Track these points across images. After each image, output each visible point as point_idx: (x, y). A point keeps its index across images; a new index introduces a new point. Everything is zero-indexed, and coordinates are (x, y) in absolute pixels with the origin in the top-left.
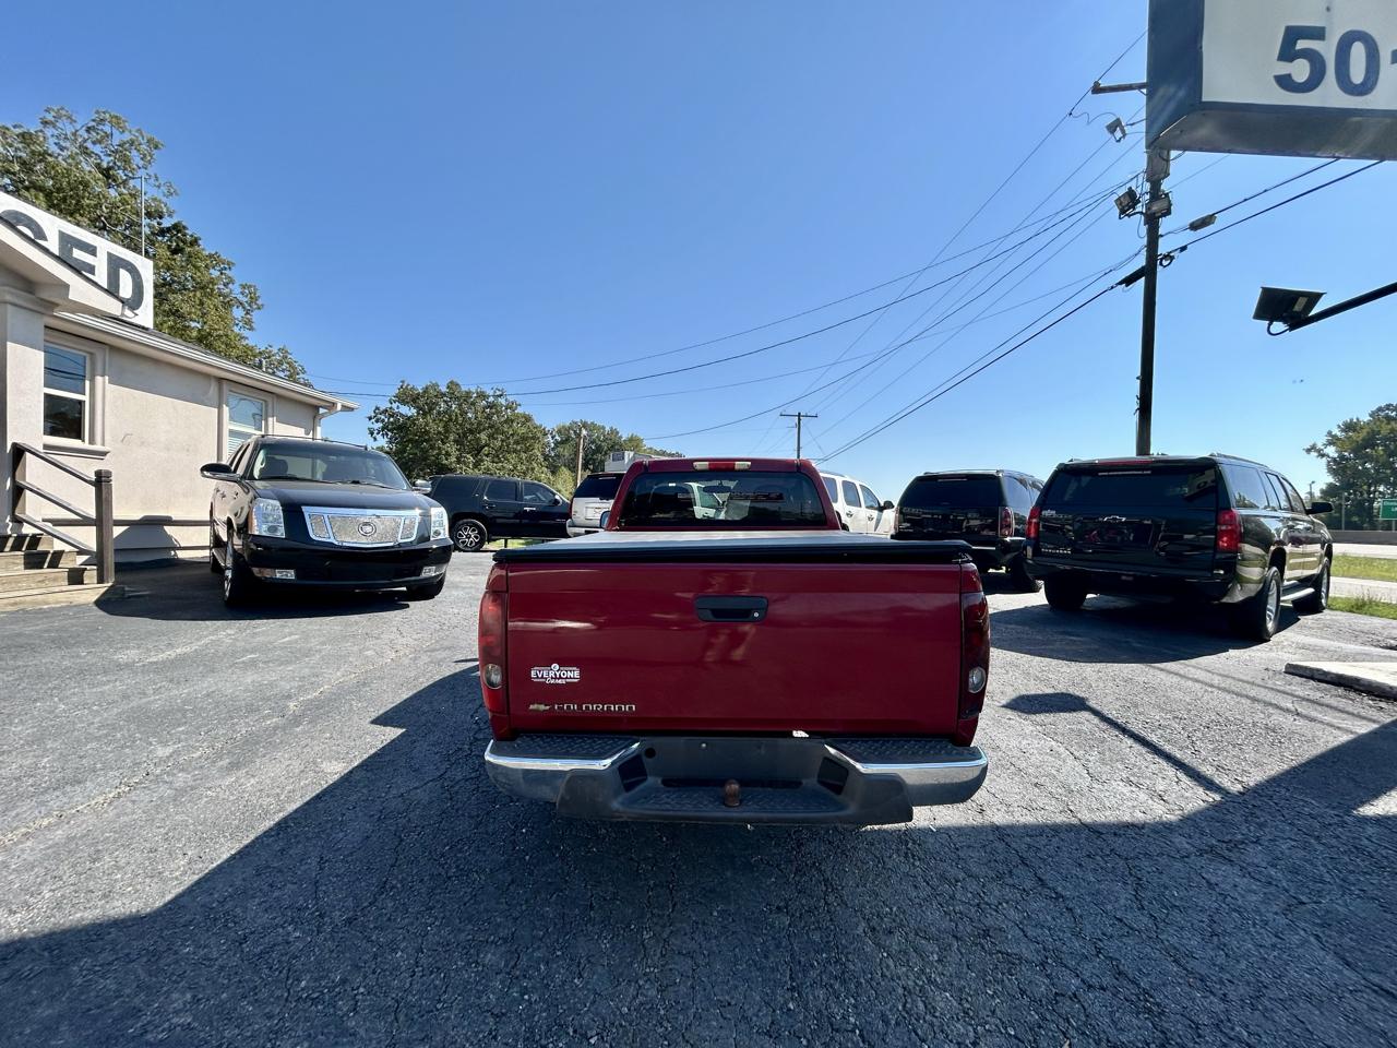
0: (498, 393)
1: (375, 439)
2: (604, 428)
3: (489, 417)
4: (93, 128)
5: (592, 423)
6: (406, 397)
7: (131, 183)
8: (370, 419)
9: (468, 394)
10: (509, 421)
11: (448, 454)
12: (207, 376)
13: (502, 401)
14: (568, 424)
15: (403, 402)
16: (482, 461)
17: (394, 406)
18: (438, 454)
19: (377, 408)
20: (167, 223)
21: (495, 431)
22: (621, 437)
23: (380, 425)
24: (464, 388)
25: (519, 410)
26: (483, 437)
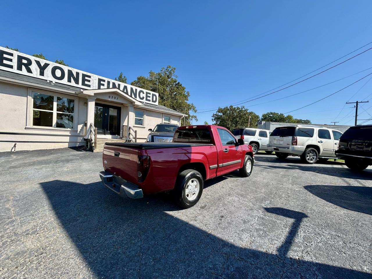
0: (242, 107)
1: (213, 121)
2: (278, 114)
3: (240, 114)
4: (167, 69)
5: (274, 113)
6: (220, 110)
7: (172, 77)
8: (212, 117)
9: (235, 108)
10: (245, 114)
11: (228, 124)
12: (160, 113)
13: (243, 109)
14: (266, 113)
15: (219, 112)
16: (237, 125)
17: (217, 113)
18: (226, 124)
19: (214, 114)
20: (177, 83)
21: (241, 117)
22: (284, 116)
23: (214, 118)
24: (234, 107)
25: (248, 111)
26: (238, 119)
